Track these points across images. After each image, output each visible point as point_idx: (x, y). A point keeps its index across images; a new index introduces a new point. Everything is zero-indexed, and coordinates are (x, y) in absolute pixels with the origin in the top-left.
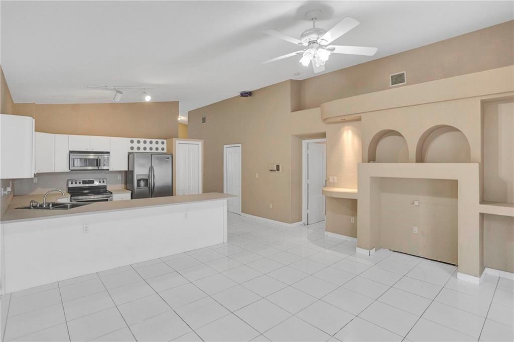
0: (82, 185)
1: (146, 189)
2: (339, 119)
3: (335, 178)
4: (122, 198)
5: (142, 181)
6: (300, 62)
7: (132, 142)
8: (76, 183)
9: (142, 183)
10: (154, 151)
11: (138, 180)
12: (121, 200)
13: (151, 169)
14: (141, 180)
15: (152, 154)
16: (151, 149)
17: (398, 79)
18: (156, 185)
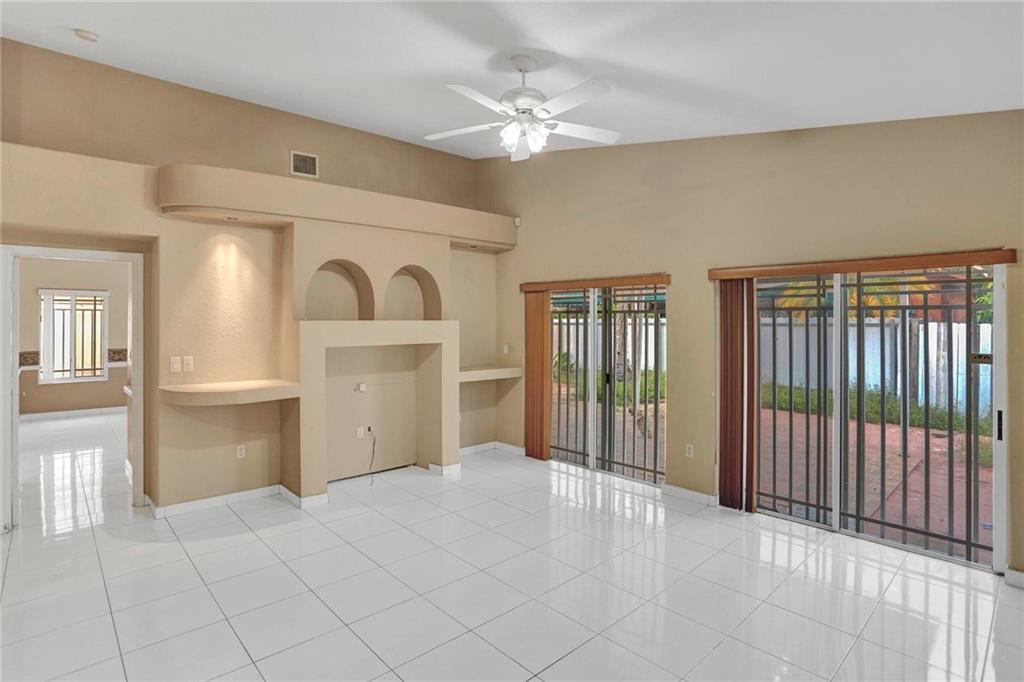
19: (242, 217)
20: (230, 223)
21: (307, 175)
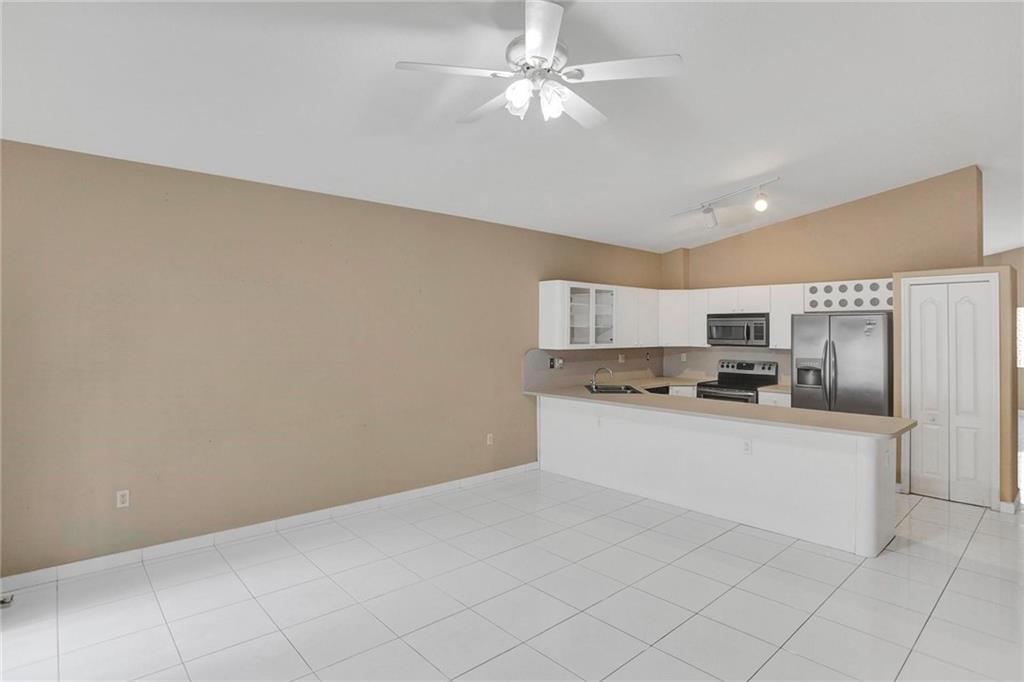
0: (736, 371)
1: (819, 390)
4: (775, 402)
5: (812, 372)
7: (813, 290)
8: (728, 366)
9: (811, 377)
10: (836, 307)
11: (799, 370)
12: (773, 404)
13: (830, 348)
14: (807, 370)
15: (831, 315)
16: (828, 303)
18: (841, 383)
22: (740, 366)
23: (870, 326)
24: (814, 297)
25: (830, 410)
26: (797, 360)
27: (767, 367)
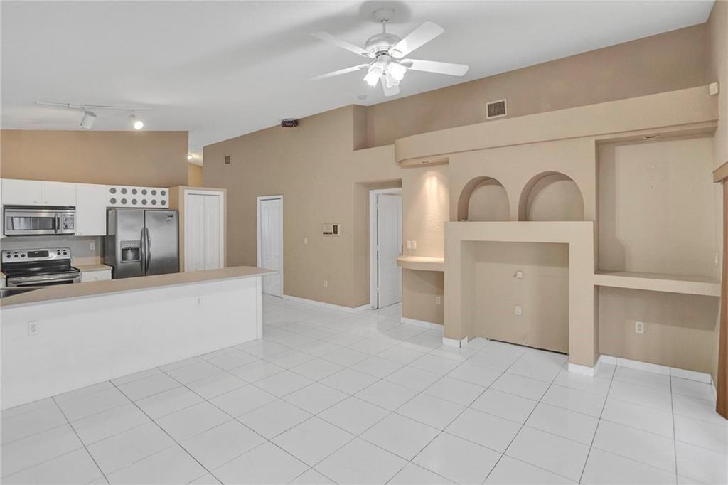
0: (26, 259)
1: (137, 263)
2: (420, 162)
3: (415, 243)
4: (96, 278)
5: (129, 251)
6: (365, 79)
7: (113, 191)
8: (16, 256)
9: (130, 255)
10: (149, 205)
11: (123, 250)
13: (145, 232)
14: (127, 249)
15: (145, 210)
17: (497, 110)
18: (153, 257)
19: (430, 160)
20: (427, 165)
21: (500, 116)
22: (31, 254)
23: (170, 218)
24: (113, 196)
25: (146, 275)
26: (121, 242)
27: (62, 253)
